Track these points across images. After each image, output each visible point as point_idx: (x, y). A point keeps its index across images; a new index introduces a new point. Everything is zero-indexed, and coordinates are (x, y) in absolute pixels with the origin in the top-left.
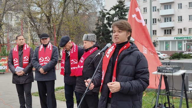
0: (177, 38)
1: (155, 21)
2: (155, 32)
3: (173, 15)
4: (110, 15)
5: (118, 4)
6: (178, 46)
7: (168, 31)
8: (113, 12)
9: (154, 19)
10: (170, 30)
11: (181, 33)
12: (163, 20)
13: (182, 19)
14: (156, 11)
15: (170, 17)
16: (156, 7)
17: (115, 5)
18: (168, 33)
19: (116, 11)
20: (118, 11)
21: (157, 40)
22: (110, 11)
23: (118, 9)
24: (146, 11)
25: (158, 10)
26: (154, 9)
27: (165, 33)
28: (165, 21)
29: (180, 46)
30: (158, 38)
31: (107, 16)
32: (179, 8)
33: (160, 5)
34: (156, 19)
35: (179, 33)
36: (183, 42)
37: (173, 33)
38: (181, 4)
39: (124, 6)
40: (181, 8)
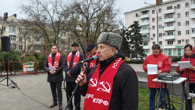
0: (177, 47)
1: (160, 35)
2: (161, 43)
3: (174, 30)
4: (128, 31)
5: (134, 23)
6: (178, 53)
7: (170, 42)
8: (130, 29)
9: (160, 34)
10: (172, 41)
11: (180, 43)
12: (166, 34)
13: (181, 33)
14: (161, 28)
15: (172, 32)
16: (161, 25)
17: (132, 24)
18: (170, 44)
19: (133, 28)
20: (134, 28)
21: (163, 48)
22: (128, 28)
23: (134, 27)
24: (154, 28)
25: (163, 27)
26: (160, 27)
27: (168, 43)
28: (168, 35)
29: (180, 53)
30: (164, 47)
31: (126, 32)
32: (178, 26)
33: (165, 24)
34: (161, 34)
35: (178, 43)
36: (182, 49)
37: (174, 43)
38: (180, 23)
39: (138, 25)
40: (180, 25)
